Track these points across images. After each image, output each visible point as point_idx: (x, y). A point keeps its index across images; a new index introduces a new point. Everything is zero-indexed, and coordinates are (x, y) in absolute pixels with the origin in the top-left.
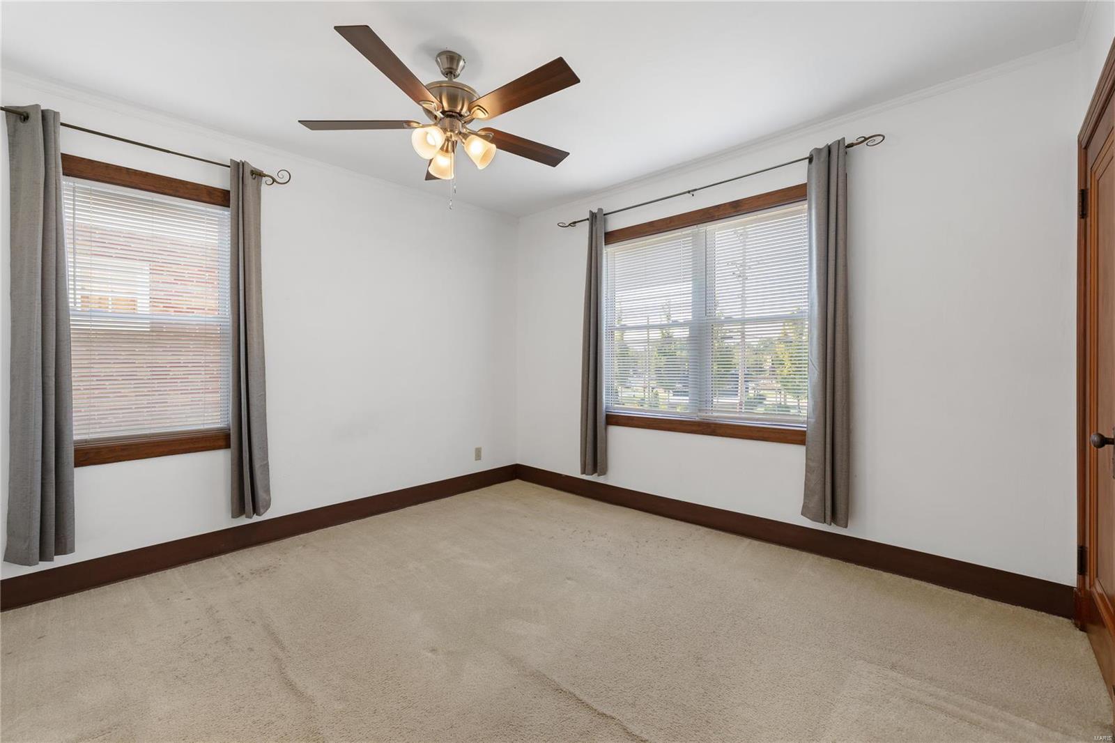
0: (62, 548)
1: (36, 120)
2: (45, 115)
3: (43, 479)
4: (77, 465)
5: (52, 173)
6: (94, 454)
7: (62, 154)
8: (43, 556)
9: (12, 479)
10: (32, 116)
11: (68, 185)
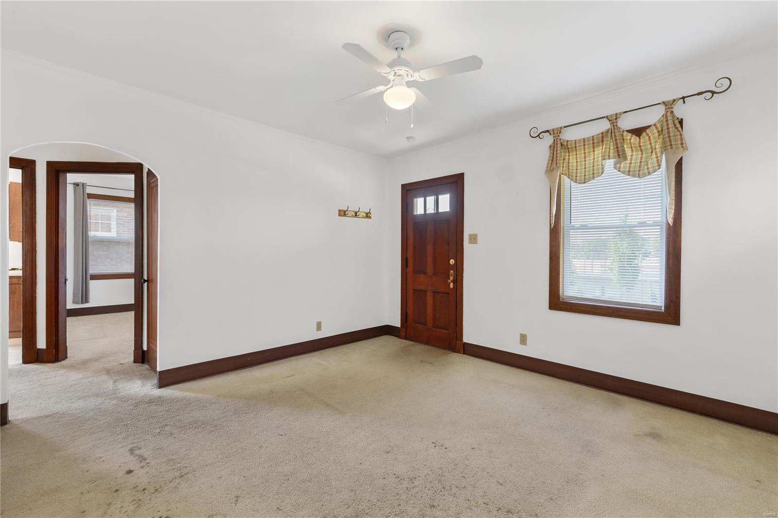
0: (87, 301)
1: (81, 186)
2: (83, 184)
3: (82, 282)
4: (91, 279)
5: (85, 198)
6: (95, 277)
7: (87, 194)
8: (82, 303)
9: (74, 282)
10: (80, 185)
11: (89, 202)
